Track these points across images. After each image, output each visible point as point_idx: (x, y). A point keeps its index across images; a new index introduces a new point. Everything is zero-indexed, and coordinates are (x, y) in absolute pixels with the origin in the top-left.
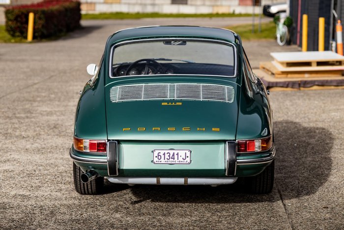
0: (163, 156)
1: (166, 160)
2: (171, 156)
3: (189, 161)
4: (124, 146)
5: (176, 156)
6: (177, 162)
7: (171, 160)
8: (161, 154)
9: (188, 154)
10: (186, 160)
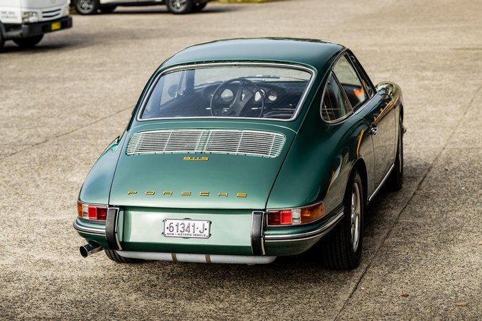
0: (175, 228)
1: (179, 232)
2: (185, 228)
3: (207, 234)
4: (132, 214)
5: (191, 228)
6: (192, 236)
7: (185, 232)
8: (174, 225)
9: (207, 225)
10: (203, 234)
